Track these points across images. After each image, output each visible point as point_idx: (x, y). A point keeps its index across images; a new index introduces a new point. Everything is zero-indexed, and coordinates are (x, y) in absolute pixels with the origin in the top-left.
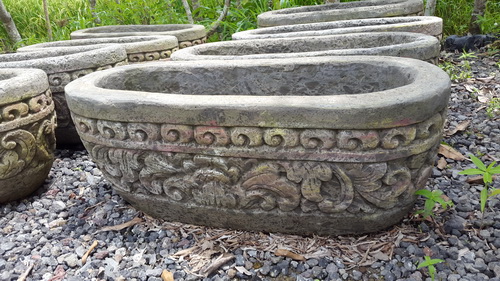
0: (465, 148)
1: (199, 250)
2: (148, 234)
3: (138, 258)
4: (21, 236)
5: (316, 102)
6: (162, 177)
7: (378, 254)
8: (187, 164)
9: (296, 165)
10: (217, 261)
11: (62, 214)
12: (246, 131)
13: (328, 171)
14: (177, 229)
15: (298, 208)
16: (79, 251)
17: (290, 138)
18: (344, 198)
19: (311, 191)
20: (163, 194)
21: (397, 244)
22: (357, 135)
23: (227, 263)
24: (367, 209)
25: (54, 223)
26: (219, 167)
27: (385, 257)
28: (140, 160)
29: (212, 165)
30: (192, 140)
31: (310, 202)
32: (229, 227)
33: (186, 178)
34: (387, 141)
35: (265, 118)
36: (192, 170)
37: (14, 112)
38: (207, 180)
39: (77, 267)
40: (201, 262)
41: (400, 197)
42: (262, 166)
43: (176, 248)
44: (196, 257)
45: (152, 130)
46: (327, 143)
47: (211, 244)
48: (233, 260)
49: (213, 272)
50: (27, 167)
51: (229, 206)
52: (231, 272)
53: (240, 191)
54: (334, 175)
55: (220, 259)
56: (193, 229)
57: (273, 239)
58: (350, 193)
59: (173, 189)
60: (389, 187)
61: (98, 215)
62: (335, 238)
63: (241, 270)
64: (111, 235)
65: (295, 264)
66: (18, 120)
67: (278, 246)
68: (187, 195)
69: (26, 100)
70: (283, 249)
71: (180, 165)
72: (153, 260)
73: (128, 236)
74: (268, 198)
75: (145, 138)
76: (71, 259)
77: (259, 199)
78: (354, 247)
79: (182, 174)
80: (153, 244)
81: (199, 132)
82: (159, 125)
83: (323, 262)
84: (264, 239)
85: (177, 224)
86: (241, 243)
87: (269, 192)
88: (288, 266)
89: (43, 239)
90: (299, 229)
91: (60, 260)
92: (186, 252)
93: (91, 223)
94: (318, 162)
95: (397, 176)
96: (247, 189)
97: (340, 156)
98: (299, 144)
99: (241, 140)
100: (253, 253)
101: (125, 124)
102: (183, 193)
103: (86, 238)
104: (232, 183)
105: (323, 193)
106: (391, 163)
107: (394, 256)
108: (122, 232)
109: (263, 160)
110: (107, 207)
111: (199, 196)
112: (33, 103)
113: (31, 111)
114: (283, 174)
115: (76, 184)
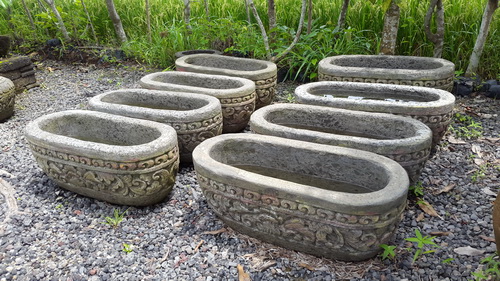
0: (442, 207)
1: (257, 255)
2: (230, 239)
3: (225, 254)
4: (159, 231)
5: (327, 196)
6: (241, 213)
7: (355, 274)
8: (256, 210)
9: (314, 223)
10: (266, 264)
11: (181, 219)
12: (289, 203)
13: (330, 229)
14: (246, 240)
15: (314, 243)
16: (193, 245)
17: (311, 211)
18: (339, 243)
19: (321, 237)
20: (241, 221)
21: (367, 270)
22: (346, 216)
23: (272, 266)
24: (352, 250)
25: (177, 224)
26: (273, 216)
27: (359, 276)
28: (231, 203)
29: (269, 214)
30: (260, 199)
31: (320, 242)
32: (275, 244)
33: (254, 217)
34: (361, 221)
35: (299, 199)
36: (258, 214)
37: (161, 160)
38: (265, 220)
39: (192, 254)
40: (258, 262)
41: (371, 247)
42: (296, 220)
43: (245, 251)
44: (255, 259)
45: (239, 191)
46: (330, 217)
47: (264, 253)
48: (276, 265)
49: (264, 270)
50: (163, 188)
51: (276, 234)
52: (273, 271)
53: (283, 229)
54: (333, 232)
55: (269, 263)
56: (256, 241)
57: (299, 255)
58: (342, 241)
59: (246, 220)
60: (364, 242)
61: (201, 222)
62: (334, 261)
63: (279, 271)
64: (209, 237)
65: (309, 272)
66: (162, 164)
67: (301, 260)
68: (254, 224)
69: (167, 153)
70: (304, 263)
71: (252, 210)
72: (232, 257)
73: (218, 239)
74: (298, 235)
75: (235, 193)
76: (189, 250)
77: (293, 235)
78: (343, 267)
79: (253, 214)
80: (232, 247)
81: (264, 197)
82: (244, 189)
83: (324, 274)
84: (294, 255)
85: (247, 237)
86: (281, 255)
87: (298, 233)
88: (304, 273)
89: (171, 235)
90: (314, 253)
91: (183, 249)
92: (251, 255)
93: (198, 227)
94: (325, 224)
95: (368, 237)
96: (287, 229)
97: (337, 224)
98: (316, 213)
99: (286, 206)
100: (287, 262)
101: (225, 185)
102: (252, 223)
103: (196, 237)
104: (279, 224)
105: (327, 238)
106: (365, 231)
107: (363, 277)
108: (216, 235)
109: (296, 217)
110: (206, 218)
111: (261, 227)
112: (171, 154)
113: (169, 159)
114: (306, 226)
115: (187, 196)
